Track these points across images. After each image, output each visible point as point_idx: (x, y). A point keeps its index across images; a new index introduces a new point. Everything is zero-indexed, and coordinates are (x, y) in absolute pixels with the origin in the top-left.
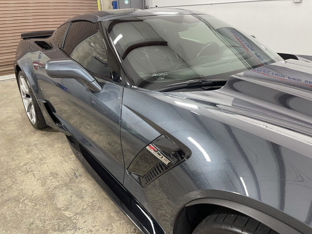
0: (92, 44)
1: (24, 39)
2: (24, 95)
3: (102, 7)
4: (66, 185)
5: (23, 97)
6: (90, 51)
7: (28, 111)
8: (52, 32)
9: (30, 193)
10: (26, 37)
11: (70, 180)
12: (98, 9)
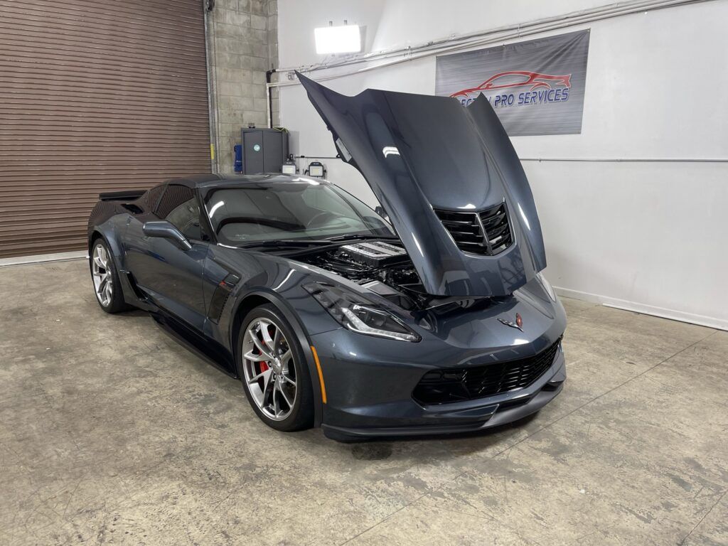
0: (191, 209)
1: (103, 200)
2: (96, 271)
3: (218, 154)
4: (148, 354)
5: (95, 273)
6: (188, 217)
7: (99, 292)
8: (142, 193)
9: (109, 358)
10: (106, 197)
11: (152, 351)
12: (210, 157)
